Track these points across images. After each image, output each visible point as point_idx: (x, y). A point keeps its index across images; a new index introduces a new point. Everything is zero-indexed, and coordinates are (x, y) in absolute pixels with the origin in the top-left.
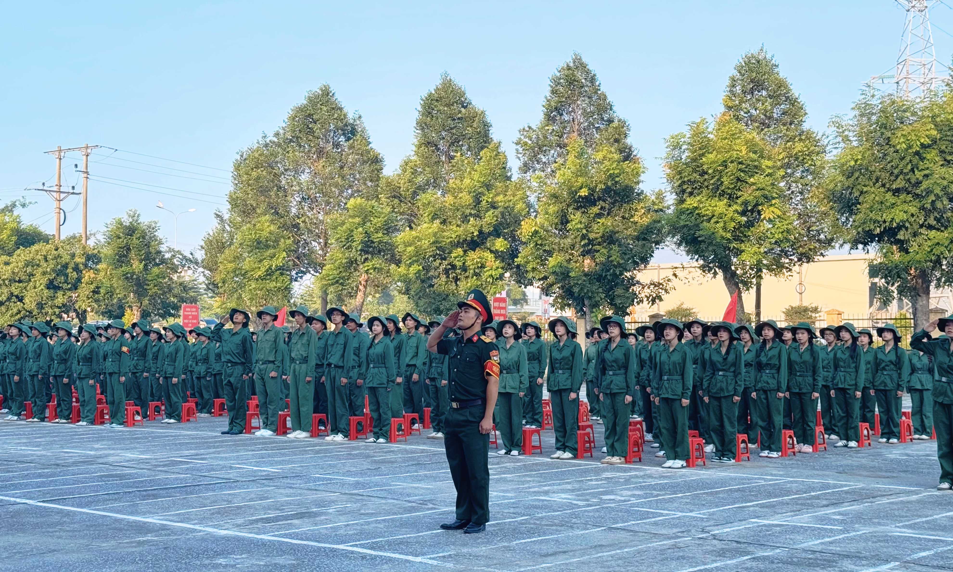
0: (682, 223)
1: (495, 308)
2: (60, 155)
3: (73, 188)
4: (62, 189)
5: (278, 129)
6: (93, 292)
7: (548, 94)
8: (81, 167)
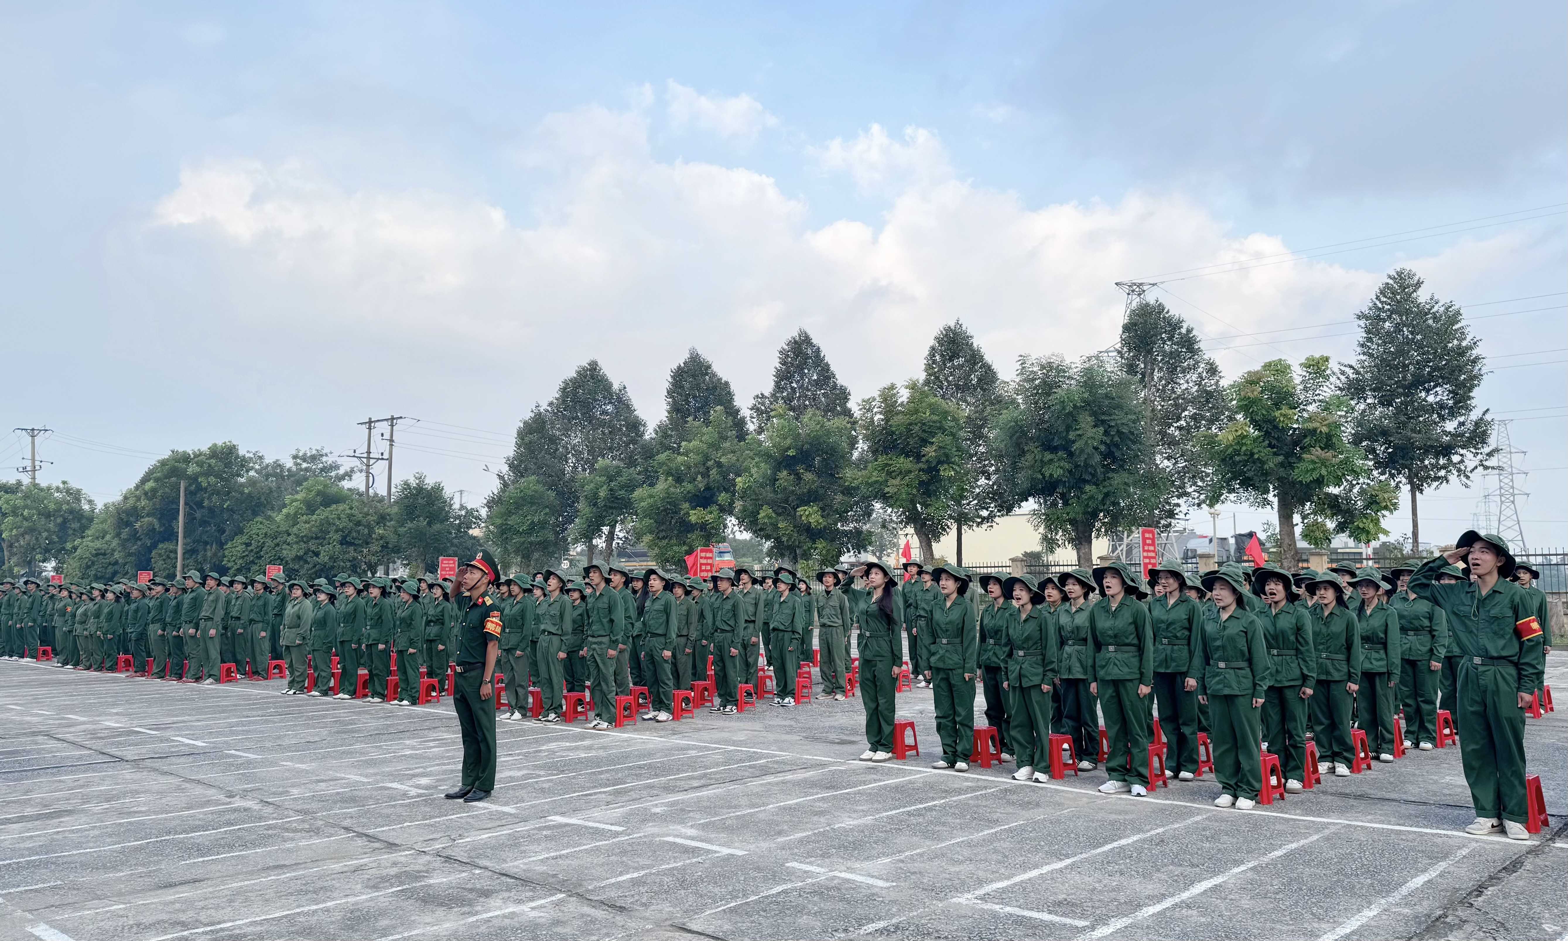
0: (874, 479)
1: (701, 558)
2: (370, 425)
3: (381, 454)
4: (372, 456)
5: (551, 399)
6: (382, 546)
7: (778, 365)
8: (387, 436)
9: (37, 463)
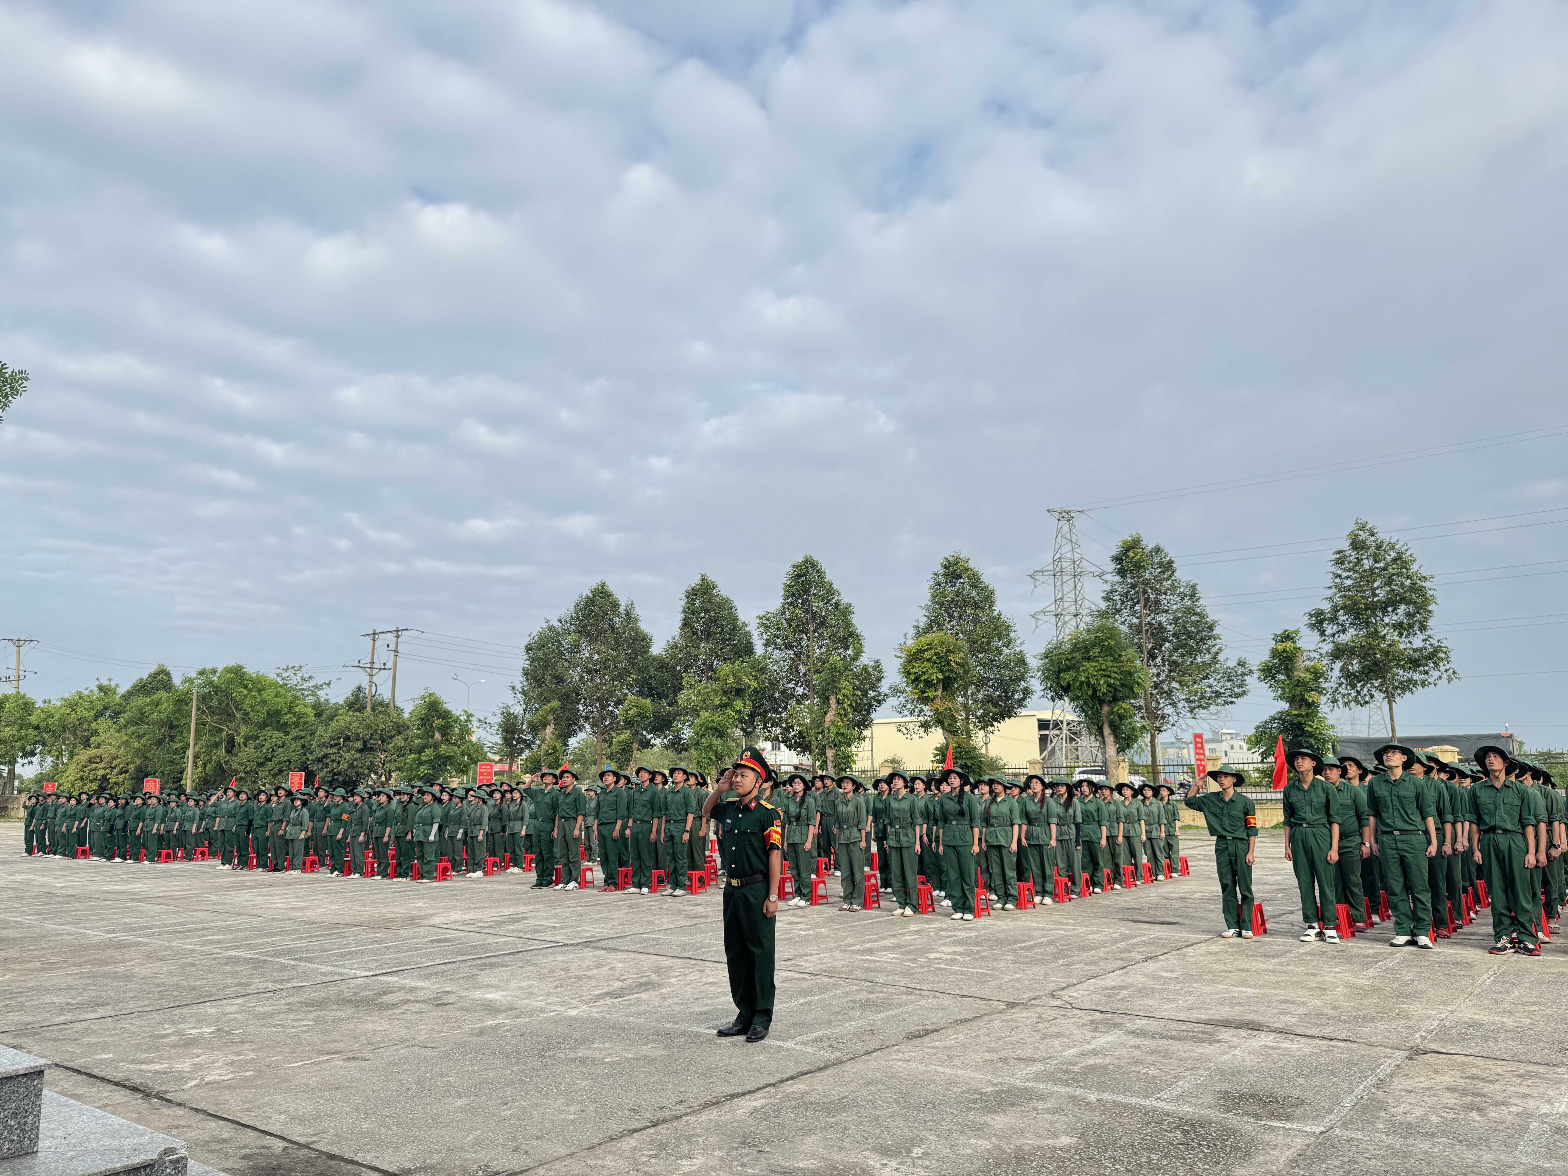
2: (374, 637)
3: (384, 664)
4: (375, 666)
8: (392, 647)
9: (21, 673)
